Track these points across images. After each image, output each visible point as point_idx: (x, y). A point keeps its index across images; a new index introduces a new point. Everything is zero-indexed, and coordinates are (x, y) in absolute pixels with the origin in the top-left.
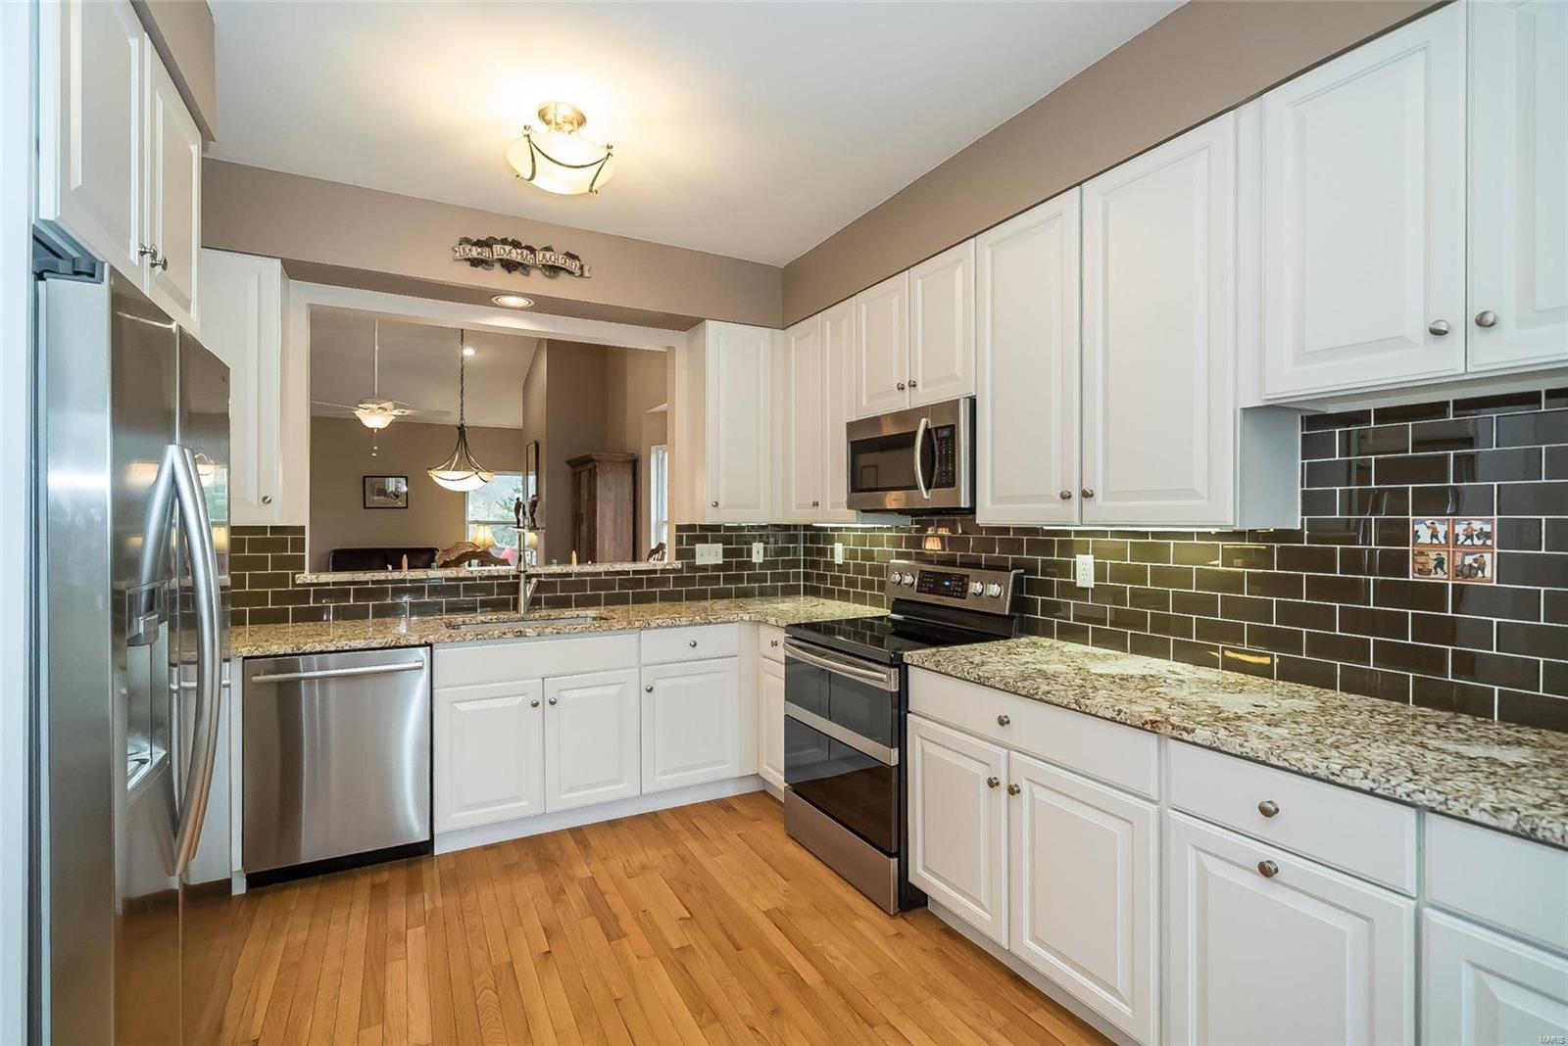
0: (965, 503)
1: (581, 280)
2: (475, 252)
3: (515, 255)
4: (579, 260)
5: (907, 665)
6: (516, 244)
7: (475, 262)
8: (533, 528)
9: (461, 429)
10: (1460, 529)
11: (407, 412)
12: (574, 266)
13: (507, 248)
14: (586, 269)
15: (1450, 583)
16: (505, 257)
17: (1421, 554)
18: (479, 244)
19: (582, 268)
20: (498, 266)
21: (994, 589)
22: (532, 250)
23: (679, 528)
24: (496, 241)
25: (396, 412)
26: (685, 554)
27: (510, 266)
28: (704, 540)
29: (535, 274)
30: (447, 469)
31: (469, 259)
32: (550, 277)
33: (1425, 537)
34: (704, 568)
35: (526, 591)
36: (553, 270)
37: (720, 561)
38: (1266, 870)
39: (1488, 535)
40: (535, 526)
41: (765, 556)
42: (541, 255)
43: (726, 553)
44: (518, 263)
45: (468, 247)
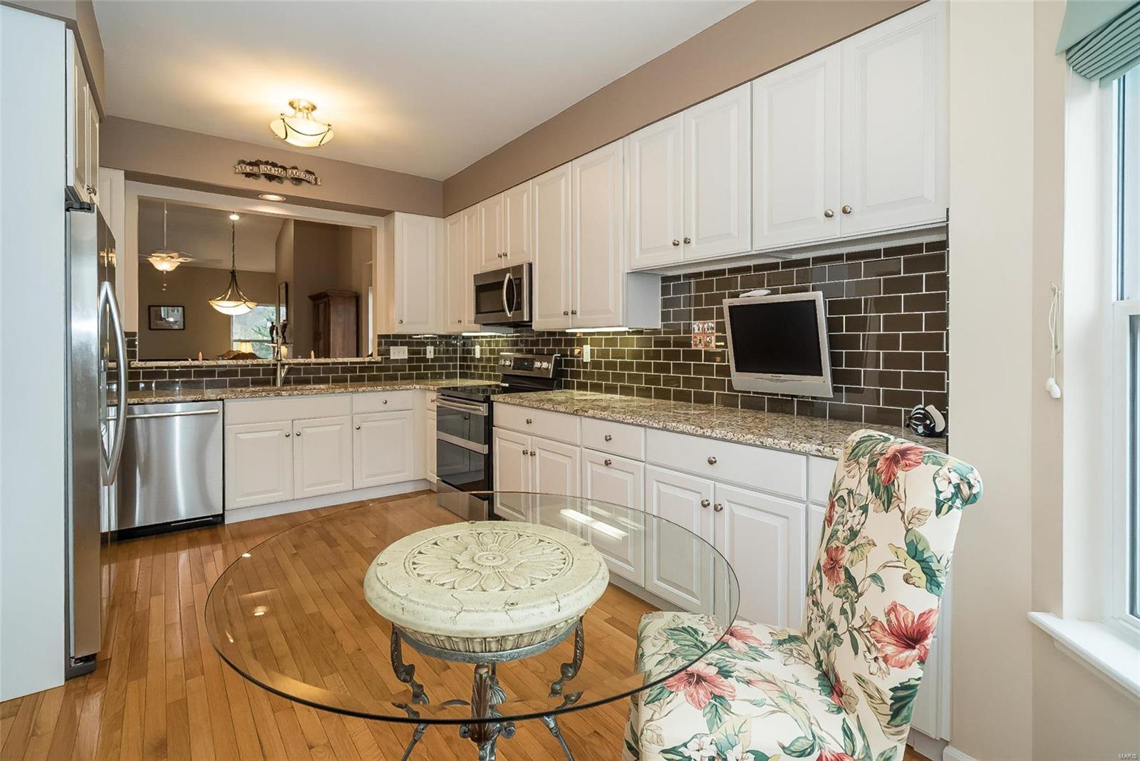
0: (526, 318)
1: (316, 186)
2: (248, 169)
3: (274, 171)
4: (314, 175)
5: (492, 402)
6: (274, 165)
7: (248, 175)
8: (284, 343)
9: (233, 273)
10: (706, 326)
11: (189, 260)
12: (311, 178)
13: (269, 167)
14: (319, 180)
15: (703, 349)
16: (268, 172)
17: (695, 337)
18: (251, 164)
19: (316, 179)
20: (263, 177)
21: (545, 365)
22: (284, 168)
23: (380, 337)
24: (261, 163)
25: (181, 260)
26: (384, 353)
27: (270, 177)
28: (395, 344)
29: (287, 183)
30: (223, 299)
31: (243, 173)
32: (296, 184)
33: (696, 329)
34: (396, 361)
35: (281, 373)
36: (298, 181)
37: (406, 356)
38: (607, 463)
39: (713, 328)
40: (285, 341)
41: (435, 354)
42: (290, 171)
43: (410, 352)
44: (276, 176)
45: (243, 166)
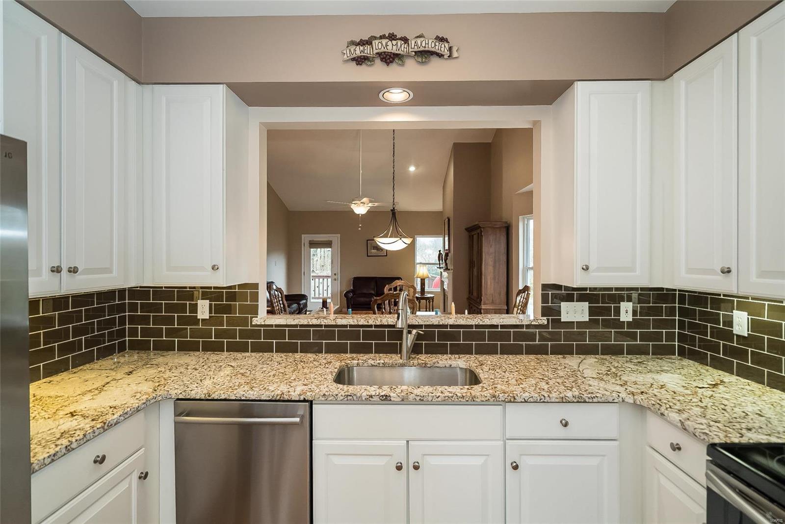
1: (449, 62)
2: (358, 51)
3: (392, 47)
4: (448, 42)
6: (392, 37)
7: (360, 61)
9: (393, 212)
12: (443, 48)
13: (384, 41)
14: (454, 50)
16: (383, 50)
18: (362, 43)
19: (450, 49)
20: (378, 61)
22: (405, 40)
23: (545, 287)
24: (375, 38)
26: (550, 311)
27: (388, 58)
28: (569, 298)
29: (410, 63)
30: (386, 236)
31: (353, 59)
32: (422, 63)
34: (570, 324)
35: (408, 340)
36: (425, 55)
37: (586, 318)
41: (633, 315)
42: (413, 42)
43: (592, 312)
44: (394, 54)
45: (352, 48)
